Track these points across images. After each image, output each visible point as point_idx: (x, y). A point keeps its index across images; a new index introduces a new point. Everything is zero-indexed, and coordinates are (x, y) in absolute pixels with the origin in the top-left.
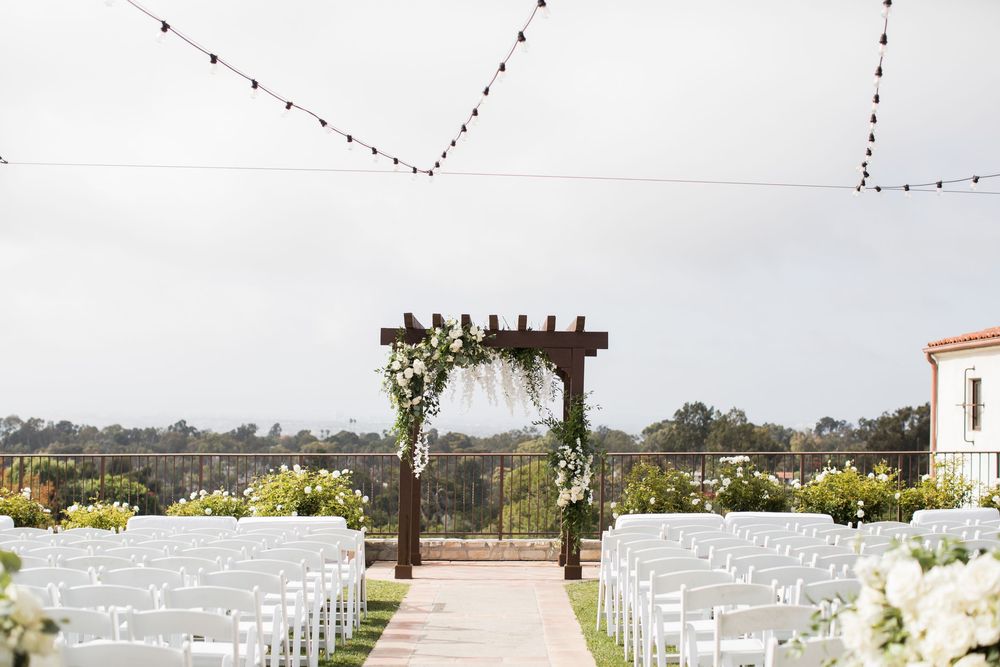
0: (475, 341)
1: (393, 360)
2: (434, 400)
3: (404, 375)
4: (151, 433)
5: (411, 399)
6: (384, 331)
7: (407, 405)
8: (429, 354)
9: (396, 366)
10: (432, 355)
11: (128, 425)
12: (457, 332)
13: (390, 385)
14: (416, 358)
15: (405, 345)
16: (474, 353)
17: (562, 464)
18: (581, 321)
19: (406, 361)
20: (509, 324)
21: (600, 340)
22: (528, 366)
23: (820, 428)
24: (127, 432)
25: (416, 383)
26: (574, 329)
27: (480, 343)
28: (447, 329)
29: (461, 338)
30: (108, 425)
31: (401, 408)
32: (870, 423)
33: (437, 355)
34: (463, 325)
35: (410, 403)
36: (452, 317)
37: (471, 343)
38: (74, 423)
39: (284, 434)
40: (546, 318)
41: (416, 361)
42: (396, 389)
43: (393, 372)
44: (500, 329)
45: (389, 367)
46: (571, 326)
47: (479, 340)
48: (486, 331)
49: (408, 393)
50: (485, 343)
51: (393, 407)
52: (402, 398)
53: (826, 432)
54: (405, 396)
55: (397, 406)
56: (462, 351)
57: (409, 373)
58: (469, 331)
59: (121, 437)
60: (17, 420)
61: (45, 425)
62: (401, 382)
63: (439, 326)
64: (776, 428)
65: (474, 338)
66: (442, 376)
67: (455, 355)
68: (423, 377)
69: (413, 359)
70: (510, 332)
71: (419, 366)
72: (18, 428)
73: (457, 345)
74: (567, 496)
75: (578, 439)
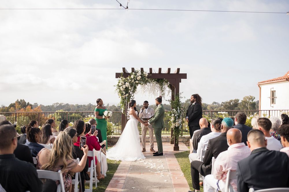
0: (145, 76)
1: (119, 83)
2: (133, 95)
3: (123, 87)
4: (84, 106)
5: (125, 95)
6: (116, 74)
7: (124, 97)
8: (130, 81)
9: (120, 84)
10: (131, 81)
11: (79, 104)
12: (140, 73)
13: (118, 90)
14: (126, 82)
15: (123, 78)
16: (145, 80)
17: (173, 115)
18: (178, 70)
19: (123, 83)
20: (155, 71)
21: (184, 76)
22: (161, 85)
23: (213, 104)
24: (79, 105)
25: (127, 90)
26: (176, 72)
27: (147, 77)
28: (136, 73)
29: (141, 75)
30: (76, 104)
31: (122, 98)
32: (224, 103)
33: (133, 81)
34: (141, 71)
35: (125, 96)
36: (138, 69)
37: (144, 77)
38: (69, 104)
39: (109, 106)
40: (168, 69)
41: (126, 83)
42: (120, 91)
43: (119, 86)
44: (153, 73)
45: (118, 85)
46: (175, 71)
47: (146, 76)
48: (148, 74)
49: (124, 93)
50: (148, 77)
51: (119, 97)
52: (122, 94)
53: (214, 105)
54: (123, 94)
55: (121, 97)
56: (141, 79)
57: (124, 87)
58: (143, 73)
59: (78, 106)
60: (58, 103)
61: (64, 104)
62: (122, 89)
63: (134, 72)
64: (205, 104)
65: (145, 75)
66: (135, 88)
67: (139, 81)
68: (129, 88)
69: (125, 82)
70: (156, 74)
71: (127, 84)
72: (58, 105)
73: (139, 78)
74: (174, 125)
75: (178, 107)
